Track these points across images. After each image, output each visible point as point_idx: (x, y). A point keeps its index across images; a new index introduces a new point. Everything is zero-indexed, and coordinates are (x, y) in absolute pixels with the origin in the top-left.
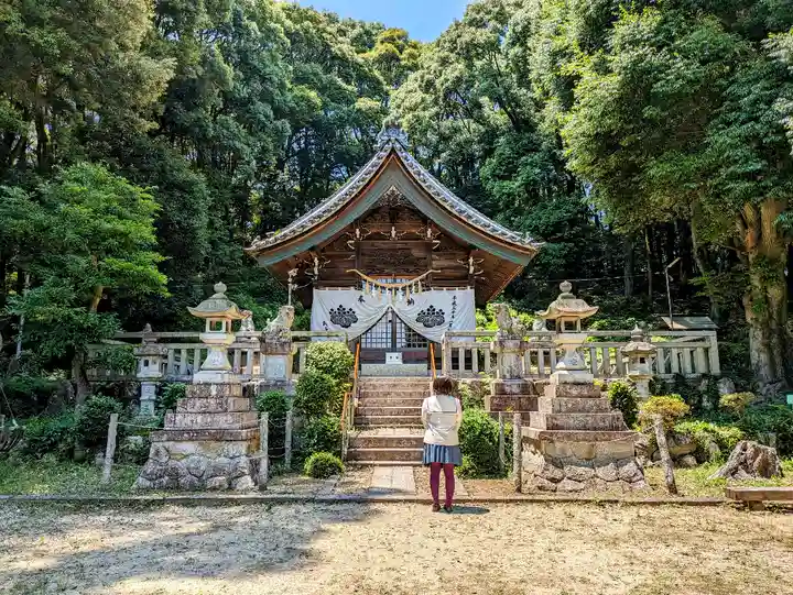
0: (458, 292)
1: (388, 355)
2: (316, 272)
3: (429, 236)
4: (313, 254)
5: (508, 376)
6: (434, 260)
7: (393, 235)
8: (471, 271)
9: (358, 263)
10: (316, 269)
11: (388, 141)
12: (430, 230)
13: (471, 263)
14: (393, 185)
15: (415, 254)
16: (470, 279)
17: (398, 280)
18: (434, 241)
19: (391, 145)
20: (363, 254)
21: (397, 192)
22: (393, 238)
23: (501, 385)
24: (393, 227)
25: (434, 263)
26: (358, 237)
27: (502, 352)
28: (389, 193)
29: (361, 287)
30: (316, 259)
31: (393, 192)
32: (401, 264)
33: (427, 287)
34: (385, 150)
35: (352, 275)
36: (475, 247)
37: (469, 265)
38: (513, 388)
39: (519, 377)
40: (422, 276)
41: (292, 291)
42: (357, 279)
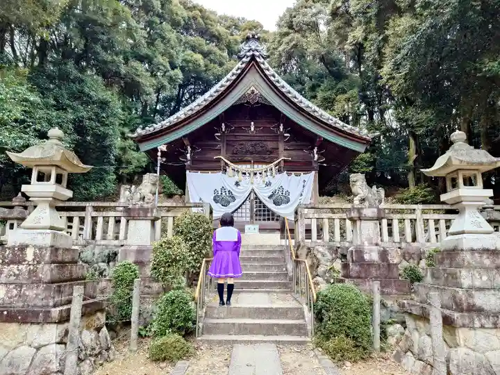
0: (303, 176)
1: (247, 227)
2: (189, 158)
3: (281, 130)
4: (186, 142)
5: (366, 243)
6: (285, 150)
7: (252, 129)
8: (316, 159)
9: (223, 151)
10: (188, 155)
11: (249, 51)
12: (282, 125)
13: (315, 152)
14: (253, 86)
15: (270, 145)
16: (315, 165)
17: (256, 166)
18: (285, 135)
19: (251, 53)
20: (227, 144)
21: (256, 92)
22: (252, 132)
23: (360, 252)
24: (252, 123)
25: (286, 152)
26: (223, 130)
27: (360, 219)
28: (249, 92)
29: (226, 171)
30: (189, 147)
31: (253, 92)
32: (259, 153)
33: (280, 171)
34: (247, 57)
35: (219, 160)
36: (320, 137)
37: (314, 154)
38: (372, 255)
39: (377, 245)
40: (275, 163)
41: (161, 164)
42: (223, 164)
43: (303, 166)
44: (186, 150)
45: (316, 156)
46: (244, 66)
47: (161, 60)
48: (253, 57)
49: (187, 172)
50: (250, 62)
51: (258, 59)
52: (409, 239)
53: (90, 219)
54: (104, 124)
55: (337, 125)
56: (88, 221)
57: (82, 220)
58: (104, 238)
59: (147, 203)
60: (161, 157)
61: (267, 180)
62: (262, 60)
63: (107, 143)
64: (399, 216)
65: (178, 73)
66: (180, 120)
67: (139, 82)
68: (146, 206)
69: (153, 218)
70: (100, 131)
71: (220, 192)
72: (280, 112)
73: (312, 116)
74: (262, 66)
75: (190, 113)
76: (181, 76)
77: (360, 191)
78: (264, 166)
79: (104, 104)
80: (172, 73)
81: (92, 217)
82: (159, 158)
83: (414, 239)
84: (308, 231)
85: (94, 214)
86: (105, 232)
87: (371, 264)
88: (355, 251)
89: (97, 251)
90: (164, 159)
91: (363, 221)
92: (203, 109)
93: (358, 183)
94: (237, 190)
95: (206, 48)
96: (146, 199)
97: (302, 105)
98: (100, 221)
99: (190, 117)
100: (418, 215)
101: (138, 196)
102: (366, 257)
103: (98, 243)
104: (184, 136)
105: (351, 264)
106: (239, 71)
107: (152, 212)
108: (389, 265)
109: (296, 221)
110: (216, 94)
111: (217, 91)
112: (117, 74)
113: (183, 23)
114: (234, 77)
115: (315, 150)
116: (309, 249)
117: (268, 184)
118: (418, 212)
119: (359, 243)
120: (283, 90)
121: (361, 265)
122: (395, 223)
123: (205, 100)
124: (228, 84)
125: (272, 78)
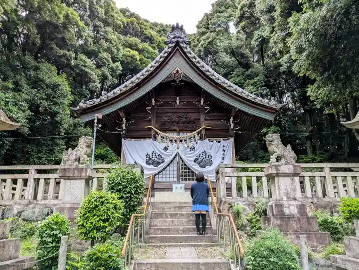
0: (223, 142)
1: (174, 186)
2: (124, 128)
3: (202, 104)
4: (122, 114)
5: (285, 198)
6: (205, 120)
7: (178, 104)
8: (232, 127)
9: (153, 122)
10: (124, 126)
11: (174, 38)
12: (202, 99)
13: (231, 122)
14: (177, 67)
15: (193, 116)
16: (231, 132)
17: (181, 134)
18: (206, 107)
19: (176, 40)
20: (157, 116)
21: (180, 72)
22: (178, 106)
23: (280, 206)
24: (178, 98)
25: (206, 122)
26: (153, 104)
27: (278, 175)
28: (174, 72)
29: (156, 138)
30: (124, 119)
31: (178, 71)
32: (184, 123)
33: (201, 138)
34: (173, 43)
35: (150, 129)
36: (235, 108)
37: (230, 123)
38: (291, 209)
39: (295, 199)
40: (198, 131)
41: (97, 130)
42: (153, 133)
43: (222, 134)
44: (122, 121)
45: (232, 125)
46: (170, 50)
47: (105, 55)
48: (177, 43)
49: (123, 140)
50: (175, 47)
51: (181, 45)
52: (320, 195)
53: (32, 180)
54: (55, 104)
55: (250, 98)
56: (31, 183)
57: (25, 182)
58: (45, 198)
59: (83, 164)
60: (98, 123)
61: (191, 145)
62: (185, 45)
63: (58, 118)
64: (310, 174)
65: (119, 66)
66: (116, 95)
67: (86, 72)
68: (81, 166)
69: (86, 177)
70: (51, 109)
71: (151, 156)
72: (201, 88)
73: (227, 90)
74: (185, 50)
75: (125, 89)
76: (121, 68)
77: (276, 149)
78: (189, 134)
79: (55, 87)
80: (113, 65)
81: (35, 179)
82: (96, 124)
83: (324, 195)
84: (229, 189)
85: (37, 176)
86: (46, 192)
87: (290, 217)
88: (276, 205)
89: (37, 210)
90: (100, 126)
91: (280, 177)
92: (136, 86)
93: (274, 143)
94: (165, 153)
95: (141, 46)
96: (81, 159)
97: (219, 82)
98: (42, 182)
99: (124, 93)
100: (327, 172)
101: (74, 157)
102: (286, 211)
103: (40, 202)
104: (120, 109)
105: (272, 217)
106: (166, 55)
107: (86, 172)
108: (308, 218)
109: (218, 179)
110: (147, 74)
111: (147, 71)
112: (69, 65)
113: (122, 26)
114: (162, 60)
115: (231, 120)
116: (230, 204)
117: (193, 149)
118: (327, 170)
119: (278, 198)
120: (203, 69)
121: (282, 219)
122: (307, 180)
123: (137, 79)
124: (157, 65)
125: (194, 60)
